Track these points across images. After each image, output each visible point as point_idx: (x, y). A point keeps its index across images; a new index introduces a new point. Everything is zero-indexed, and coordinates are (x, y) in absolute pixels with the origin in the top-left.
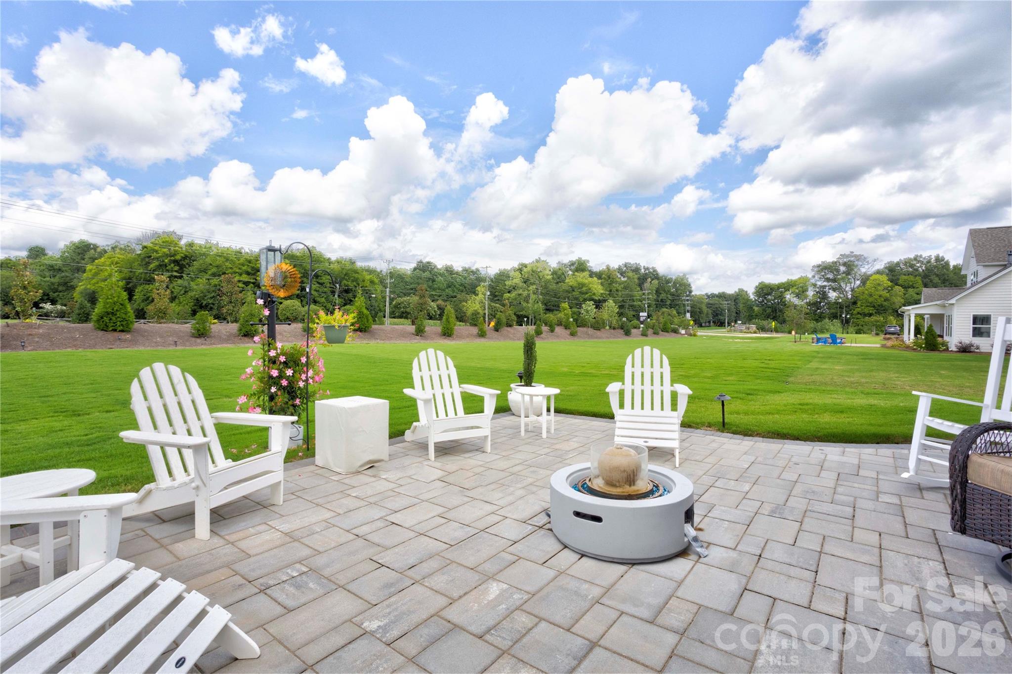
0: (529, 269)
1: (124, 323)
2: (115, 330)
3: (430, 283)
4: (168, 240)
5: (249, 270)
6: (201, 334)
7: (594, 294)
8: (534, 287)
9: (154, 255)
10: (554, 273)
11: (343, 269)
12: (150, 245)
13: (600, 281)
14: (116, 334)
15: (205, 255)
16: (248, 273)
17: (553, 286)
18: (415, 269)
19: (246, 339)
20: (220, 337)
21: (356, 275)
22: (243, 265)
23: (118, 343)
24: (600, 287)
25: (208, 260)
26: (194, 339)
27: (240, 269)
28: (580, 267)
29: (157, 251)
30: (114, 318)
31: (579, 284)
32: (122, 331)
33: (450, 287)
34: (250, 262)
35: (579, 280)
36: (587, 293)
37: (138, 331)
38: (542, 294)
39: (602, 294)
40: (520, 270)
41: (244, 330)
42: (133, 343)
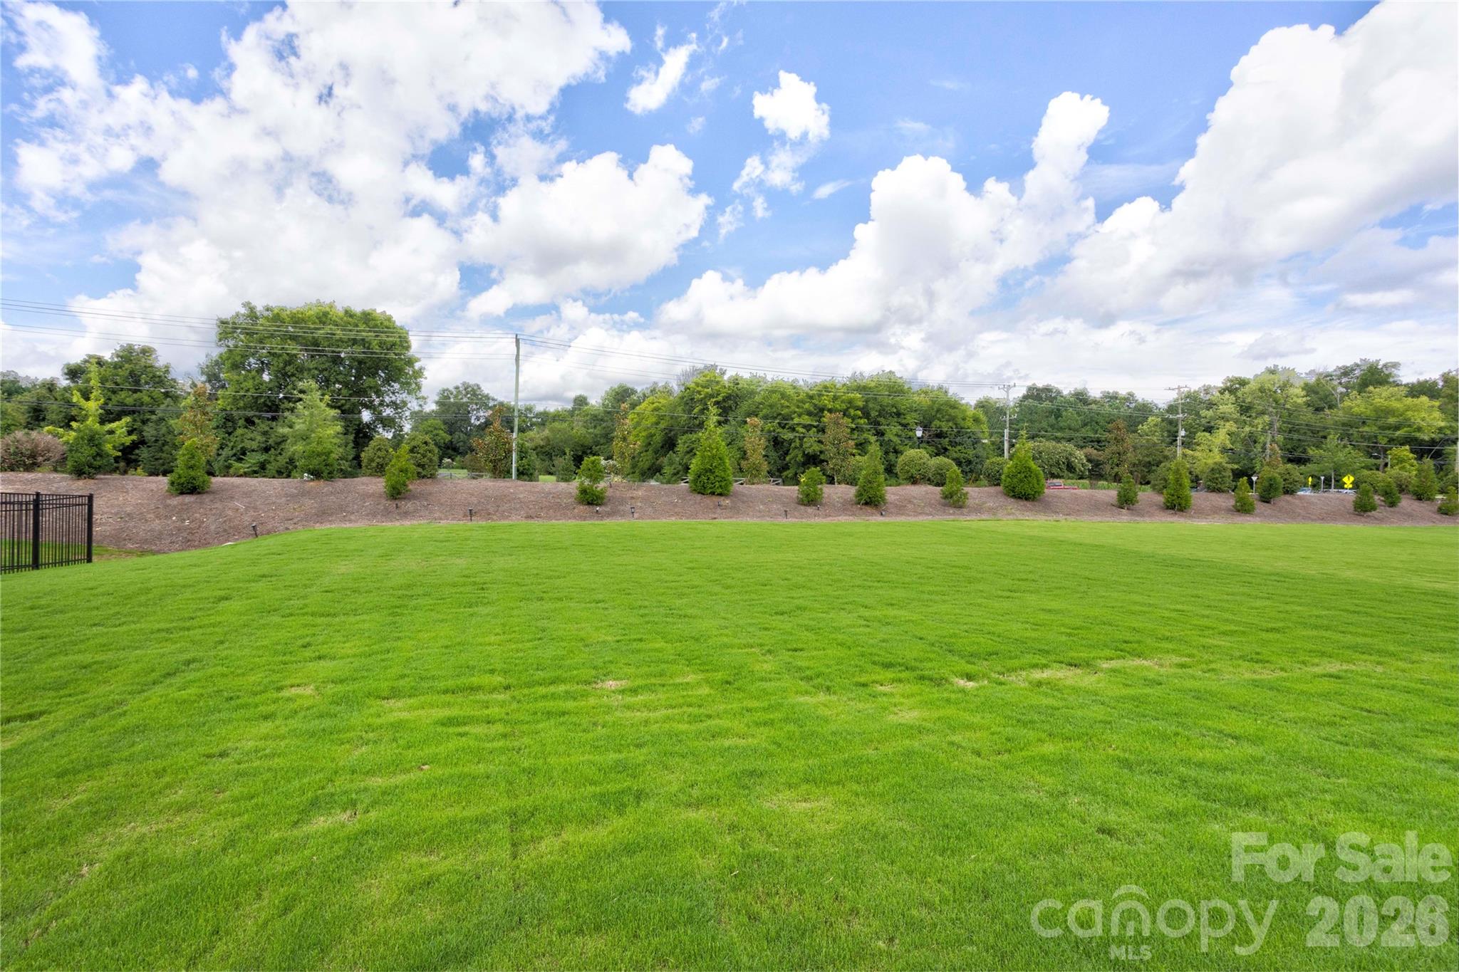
0: (1253, 386)
1: (723, 484)
2: (713, 493)
3: (1052, 420)
4: (709, 377)
5: (812, 409)
6: (810, 500)
7: (1419, 429)
8: (1267, 418)
9: (697, 397)
10: (1309, 389)
11: (934, 402)
12: (693, 385)
13: (1437, 403)
14: (715, 499)
15: (753, 393)
16: (810, 414)
17: (1308, 416)
18: (1025, 397)
19: (869, 509)
20: (834, 506)
21: (952, 411)
22: (803, 402)
23: (719, 511)
24: (1437, 414)
25: (758, 399)
26: (802, 507)
27: (798, 407)
28: (1374, 377)
29: (699, 392)
30: (712, 477)
31: (1377, 410)
32: (721, 495)
33: (1085, 425)
34: (811, 397)
35: (1378, 401)
36: (1397, 428)
37: (736, 494)
38: (1280, 431)
39: (1440, 429)
40: (1231, 391)
41: (865, 497)
42: (735, 511)
